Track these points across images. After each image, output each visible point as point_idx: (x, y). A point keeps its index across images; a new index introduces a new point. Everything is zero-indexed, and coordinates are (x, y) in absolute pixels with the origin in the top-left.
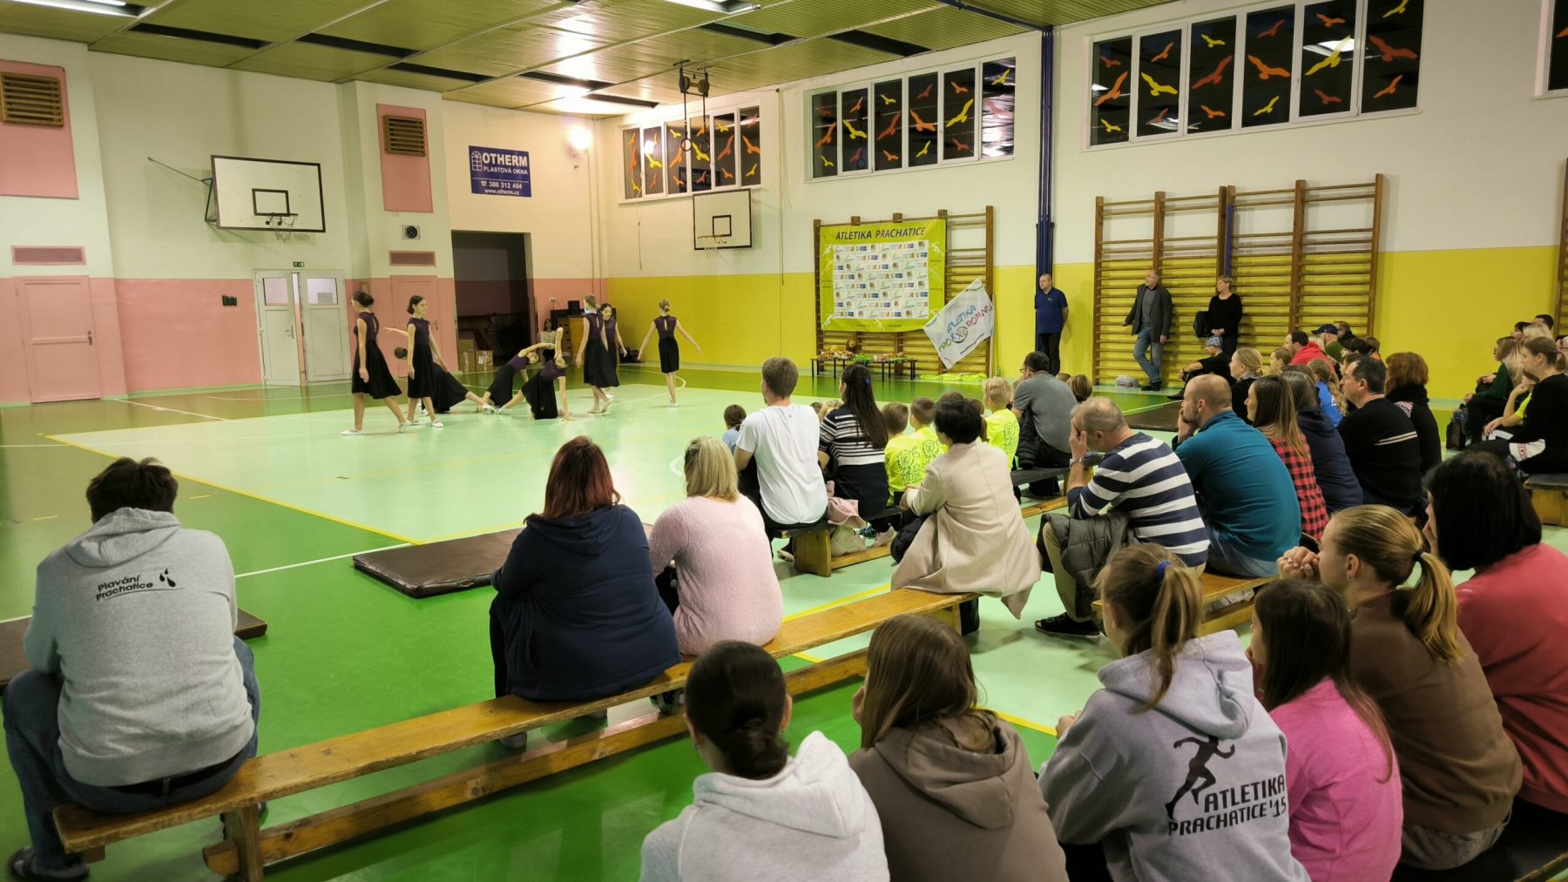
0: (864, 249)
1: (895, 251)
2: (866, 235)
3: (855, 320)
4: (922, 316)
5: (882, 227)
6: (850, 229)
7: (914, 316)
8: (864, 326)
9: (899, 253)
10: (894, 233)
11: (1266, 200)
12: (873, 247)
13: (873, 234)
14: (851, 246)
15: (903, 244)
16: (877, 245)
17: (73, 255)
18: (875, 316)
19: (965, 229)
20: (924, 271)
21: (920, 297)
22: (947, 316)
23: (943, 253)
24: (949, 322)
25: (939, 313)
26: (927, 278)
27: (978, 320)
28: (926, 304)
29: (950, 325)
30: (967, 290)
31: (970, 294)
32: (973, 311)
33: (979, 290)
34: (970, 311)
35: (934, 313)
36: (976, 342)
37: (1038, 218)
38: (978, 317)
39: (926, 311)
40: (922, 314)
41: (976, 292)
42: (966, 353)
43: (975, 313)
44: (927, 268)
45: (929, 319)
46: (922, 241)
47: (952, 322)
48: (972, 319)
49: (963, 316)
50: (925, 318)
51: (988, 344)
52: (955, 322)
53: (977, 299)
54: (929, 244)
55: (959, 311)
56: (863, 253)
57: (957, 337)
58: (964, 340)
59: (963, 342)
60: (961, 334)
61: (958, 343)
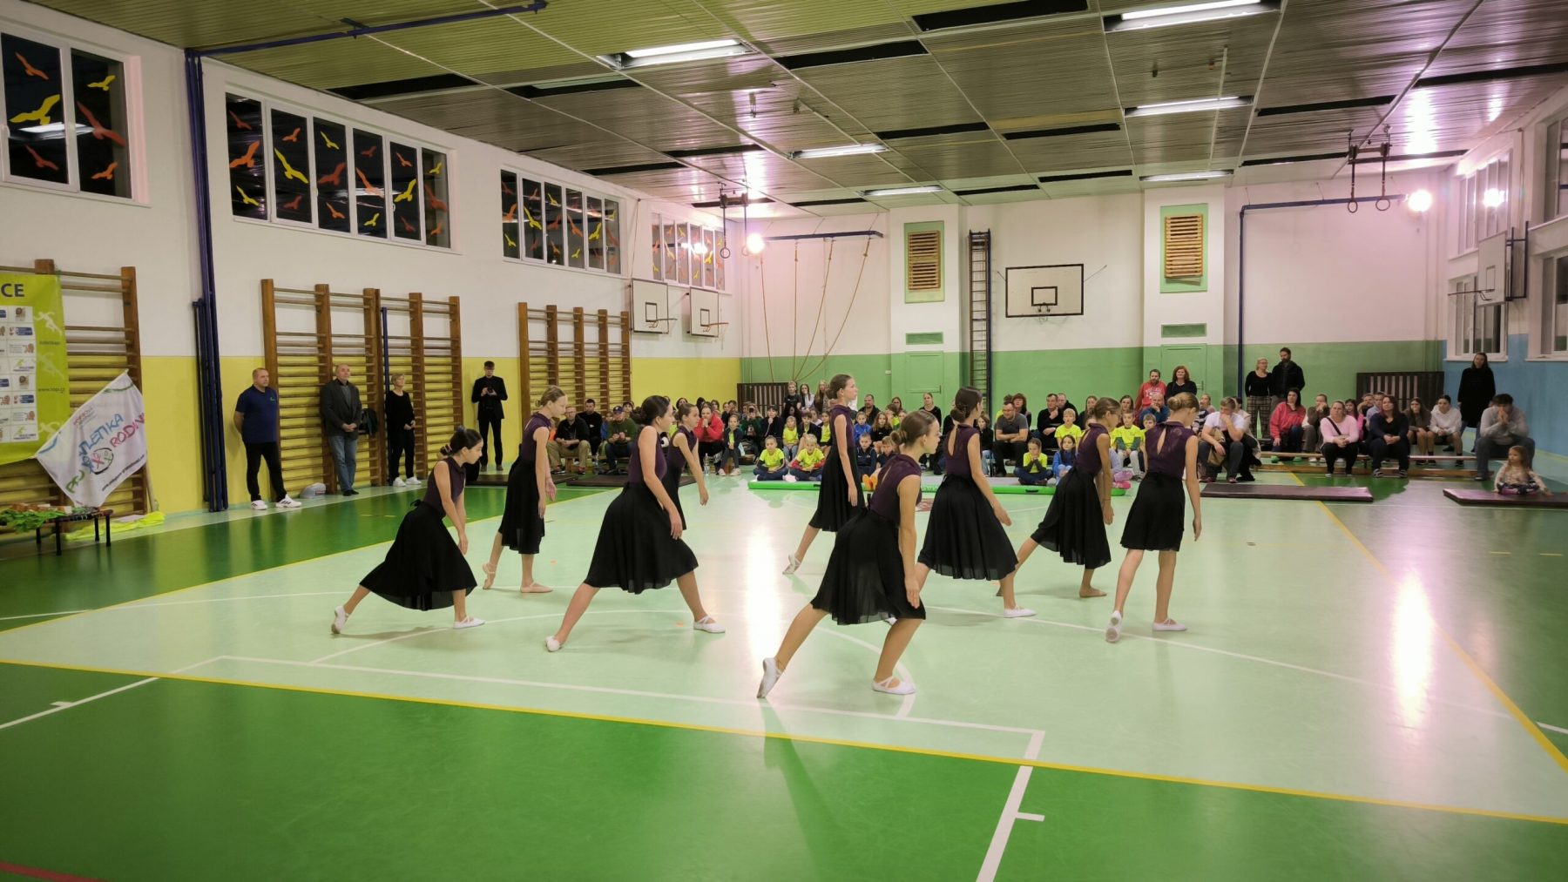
11: (392, 306)
19: (90, 296)
20: (30, 360)
21: (19, 404)
22: (75, 431)
23: (61, 332)
24: (79, 442)
25: (61, 429)
26: (34, 371)
27: (131, 435)
28: (31, 416)
29: (81, 446)
30: (107, 391)
31: (114, 396)
32: (120, 423)
33: (128, 390)
34: (114, 424)
35: (51, 430)
36: (127, 468)
37: (197, 294)
38: (129, 431)
39: (32, 428)
40: (24, 432)
41: (121, 394)
42: (112, 488)
43: (122, 424)
44: (35, 354)
45: (43, 441)
46: (22, 307)
47: (84, 443)
48: (119, 433)
49: (102, 431)
50: (32, 439)
51: (142, 471)
52: (89, 442)
53: (126, 405)
54: (35, 314)
55: (95, 424)
57: (94, 464)
58: (106, 469)
59: (106, 471)
60: (102, 460)
61: (97, 473)
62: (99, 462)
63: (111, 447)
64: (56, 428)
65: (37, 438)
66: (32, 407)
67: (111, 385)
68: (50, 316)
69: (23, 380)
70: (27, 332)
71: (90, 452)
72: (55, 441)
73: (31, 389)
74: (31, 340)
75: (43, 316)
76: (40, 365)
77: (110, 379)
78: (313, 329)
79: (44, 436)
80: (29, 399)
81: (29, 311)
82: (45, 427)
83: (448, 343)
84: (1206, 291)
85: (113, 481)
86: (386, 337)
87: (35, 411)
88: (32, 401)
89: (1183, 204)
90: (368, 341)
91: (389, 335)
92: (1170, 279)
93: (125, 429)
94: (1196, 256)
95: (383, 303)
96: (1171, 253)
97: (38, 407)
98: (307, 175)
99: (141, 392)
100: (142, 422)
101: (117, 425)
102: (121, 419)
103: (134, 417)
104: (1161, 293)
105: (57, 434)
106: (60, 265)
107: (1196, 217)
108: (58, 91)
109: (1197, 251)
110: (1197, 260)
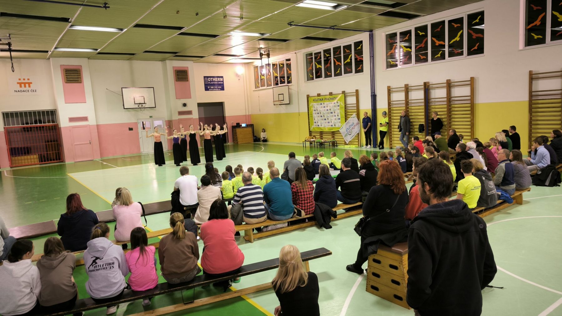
0: (321, 104)
1: (330, 105)
2: (322, 99)
3: (320, 127)
5: (326, 97)
6: (317, 98)
7: (337, 126)
8: (322, 129)
9: (331, 105)
10: (330, 99)
11: (438, 86)
12: (324, 103)
13: (324, 99)
14: (317, 103)
15: (332, 102)
16: (325, 103)
17: (85, 119)
18: (325, 126)
19: (351, 97)
21: (338, 120)
22: (346, 126)
23: (344, 105)
31: (352, 118)
33: (355, 117)
36: (355, 134)
38: (355, 126)
42: (352, 138)
44: (339, 110)
48: (353, 127)
49: (351, 126)
51: (358, 135)
52: (348, 128)
53: (354, 120)
55: (349, 124)
56: (321, 106)
58: (351, 134)
61: (349, 135)
62: (350, 132)
63: (352, 129)
64: (343, 125)
66: (340, 121)
67: (352, 116)
68: (342, 102)
69: (338, 115)
70: (339, 106)
71: (348, 130)
72: (343, 127)
73: (339, 117)
74: (339, 108)
76: (341, 112)
77: (352, 115)
78: (404, 99)
79: (341, 126)
80: (339, 119)
81: (339, 102)
100: (358, 124)
101: (353, 125)
103: (355, 123)
106: (346, 92)
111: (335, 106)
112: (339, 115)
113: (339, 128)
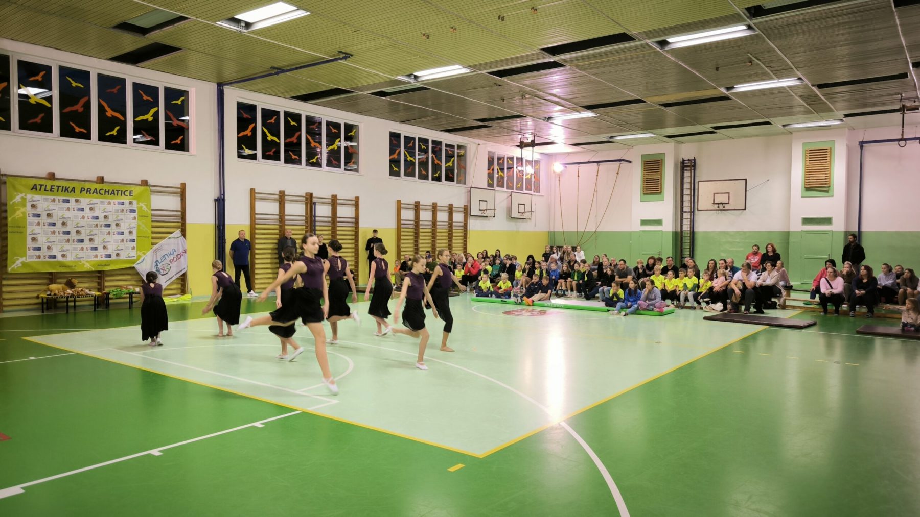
0: (68, 201)
1: (106, 206)
2: (70, 190)
3: (59, 262)
4: (129, 257)
5: (87, 186)
6: (49, 182)
7: (122, 257)
8: (69, 267)
9: (110, 208)
10: (102, 192)
11: (321, 201)
12: (77, 201)
13: (78, 190)
14: (52, 197)
15: (112, 201)
16: (82, 200)
18: (81, 258)
19: (163, 195)
20: (134, 223)
21: (128, 243)
22: (153, 256)
23: (149, 211)
24: (155, 261)
25: (147, 254)
26: (136, 228)
27: (179, 259)
28: (134, 248)
29: (156, 262)
30: (169, 238)
31: (172, 241)
32: (175, 253)
33: (179, 238)
34: (172, 253)
35: (142, 255)
36: (177, 273)
37: (217, 195)
38: (179, 256)
39: (133, 253)
40: (130, 255)
41: (176, 240)
42: (169, 282)
43: (176, 254)
44: (136, 221)
45: (138, 259)
46: (132, 201)
47: (157, 261)
48: (174, 258)
49: (166, 256)
50: (133, 258)
51: (184, 275)
52: (160, 261)
53: (178, 244)
54: (138, 203)
55: (163, 253)
56: (67, 205)
57: (161, 271)
58: (167, 273)
59: (167, 275)
60: (165, 269)
61: (162, 275)
62: (164, 270)
63: (170, 263)
64: (144, 254)
65: (135, 258)
66: (134, 244)
67: (171, 236)
68: (145, 204)
69: (130, 232)
70: (134, 211)
71: (160, 266)
72: (144, 259)
73: (134, 236)
74: (135, 215)
75: (141, 204)
76: (139, 226)
77: (171, 233)
78: (276, 212)
79: (139, 257)
81: (135, 202)
82: (140, 253)
83: (354, 220)
84: (833, 196)
85: (170, 279)
86: (315, 216)
87: (135, 246)
88: (134, 242)
89: (818, 141)
90: (306, 218)
91: (317, 215)
92: (808, 189)
93: (177, 255)
94: (826, 174)
95: (314, 200)
96: (809, 171)
97: (137, 244)
98: (279, 139)
99: (185, 239)
100: (185, 253)
101: (173, 254)
102: (175, 251)
103: (181, 250)
104: (802, 197)
105: (145, 256)
106: (150, 182)
107: (827, 149)
108: (158, 106)
109: (827, 171)
110: (826, 176)
111: (122, 211)
112: (135, 231)
113: (134, 262)
